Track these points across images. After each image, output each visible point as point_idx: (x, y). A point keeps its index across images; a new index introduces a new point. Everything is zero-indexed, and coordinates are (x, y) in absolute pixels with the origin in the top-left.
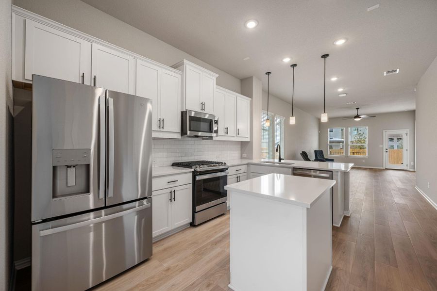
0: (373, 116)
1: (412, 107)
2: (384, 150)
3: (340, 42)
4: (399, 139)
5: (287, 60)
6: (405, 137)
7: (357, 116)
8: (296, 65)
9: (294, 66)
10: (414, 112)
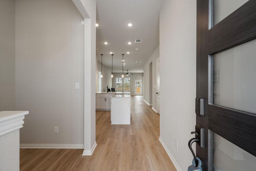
0: (132, 74)
1: (142, 72)
2: (135, 88)
3: (128, 53)
4: (139, 83)
5: (111, 53)
6: (140, 83)
7: (127, 74)
8: (113, 55)
9: (112, 55)
10: (143, 73)
